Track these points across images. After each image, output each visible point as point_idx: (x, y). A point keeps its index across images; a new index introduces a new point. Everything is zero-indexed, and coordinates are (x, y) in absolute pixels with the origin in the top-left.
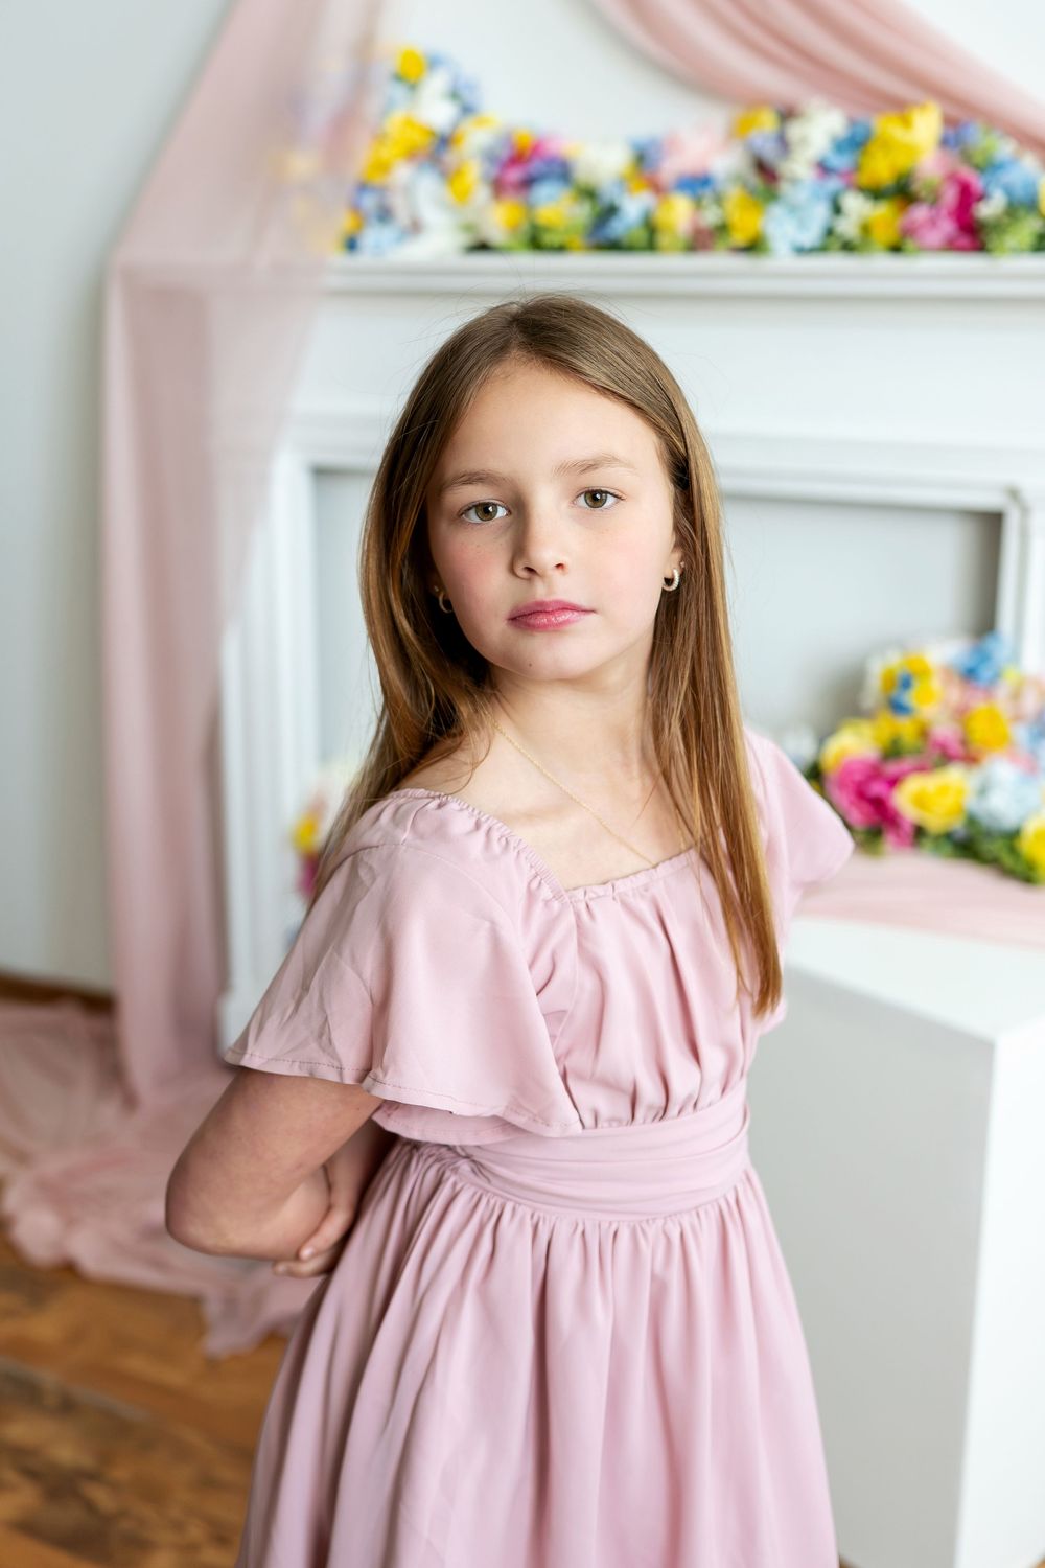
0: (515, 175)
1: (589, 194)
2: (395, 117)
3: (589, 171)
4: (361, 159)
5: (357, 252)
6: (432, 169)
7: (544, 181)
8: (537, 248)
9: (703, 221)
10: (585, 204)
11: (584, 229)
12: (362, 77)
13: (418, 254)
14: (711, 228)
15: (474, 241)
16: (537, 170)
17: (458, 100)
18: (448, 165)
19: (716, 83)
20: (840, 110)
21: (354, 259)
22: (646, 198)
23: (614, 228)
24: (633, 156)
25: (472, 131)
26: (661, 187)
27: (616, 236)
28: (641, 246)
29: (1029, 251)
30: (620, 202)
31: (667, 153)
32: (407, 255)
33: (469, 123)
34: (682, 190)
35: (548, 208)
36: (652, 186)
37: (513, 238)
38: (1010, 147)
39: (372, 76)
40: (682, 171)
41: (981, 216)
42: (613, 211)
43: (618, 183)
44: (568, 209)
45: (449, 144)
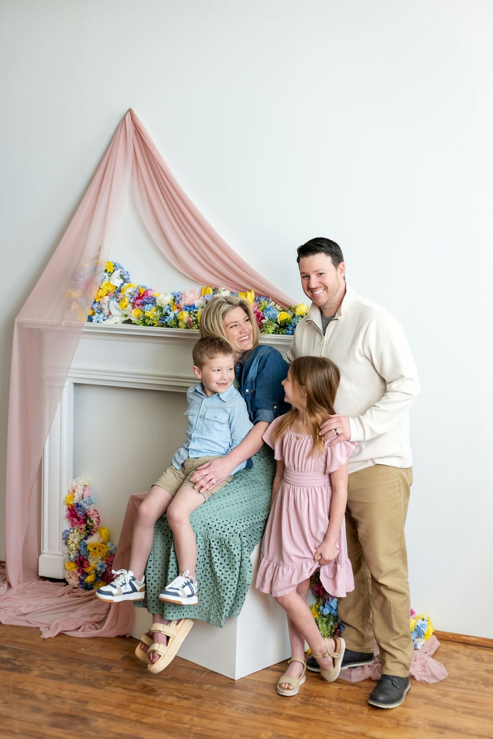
0: (139, 302)
1: (161, 309)
2: (104, 283)
3: (160, 302)
4: (94, 294)
5: (92, 321)
6: (115, 298)
7: (148, 304)
8: (145, 324)
9: (191, 319)
10: (158, 312)
11: (158, 319)
12: (95, 269)
13: (110, 323)
14: (193, 321)
15: (127, 319)
16: (146, 300)
17: (123, 278)
18: (120, 297)
19: (197, 280)
20: (229, 290)
21: (90, 323)
22: (176, 311)
23: (166, 320)
24: (173, 298)
25: (127, 288)
26: (181, 309)
27: (167, 322)
28: (174, 325)
29: (273, 333)
30: (169, 312)
31: (181, 298)
32: (106, 323)
33: (126, 284)
34: (186, 310)
35: (149, 312)
36: (178, 308)
37: (138, 320)
38: (273, 303)
39: (98, 270)
40: (187, 304)
41: (262, 323)
42: (167, 314)
43: (168, 306)
44: (154, 312)
45: (120, 291)
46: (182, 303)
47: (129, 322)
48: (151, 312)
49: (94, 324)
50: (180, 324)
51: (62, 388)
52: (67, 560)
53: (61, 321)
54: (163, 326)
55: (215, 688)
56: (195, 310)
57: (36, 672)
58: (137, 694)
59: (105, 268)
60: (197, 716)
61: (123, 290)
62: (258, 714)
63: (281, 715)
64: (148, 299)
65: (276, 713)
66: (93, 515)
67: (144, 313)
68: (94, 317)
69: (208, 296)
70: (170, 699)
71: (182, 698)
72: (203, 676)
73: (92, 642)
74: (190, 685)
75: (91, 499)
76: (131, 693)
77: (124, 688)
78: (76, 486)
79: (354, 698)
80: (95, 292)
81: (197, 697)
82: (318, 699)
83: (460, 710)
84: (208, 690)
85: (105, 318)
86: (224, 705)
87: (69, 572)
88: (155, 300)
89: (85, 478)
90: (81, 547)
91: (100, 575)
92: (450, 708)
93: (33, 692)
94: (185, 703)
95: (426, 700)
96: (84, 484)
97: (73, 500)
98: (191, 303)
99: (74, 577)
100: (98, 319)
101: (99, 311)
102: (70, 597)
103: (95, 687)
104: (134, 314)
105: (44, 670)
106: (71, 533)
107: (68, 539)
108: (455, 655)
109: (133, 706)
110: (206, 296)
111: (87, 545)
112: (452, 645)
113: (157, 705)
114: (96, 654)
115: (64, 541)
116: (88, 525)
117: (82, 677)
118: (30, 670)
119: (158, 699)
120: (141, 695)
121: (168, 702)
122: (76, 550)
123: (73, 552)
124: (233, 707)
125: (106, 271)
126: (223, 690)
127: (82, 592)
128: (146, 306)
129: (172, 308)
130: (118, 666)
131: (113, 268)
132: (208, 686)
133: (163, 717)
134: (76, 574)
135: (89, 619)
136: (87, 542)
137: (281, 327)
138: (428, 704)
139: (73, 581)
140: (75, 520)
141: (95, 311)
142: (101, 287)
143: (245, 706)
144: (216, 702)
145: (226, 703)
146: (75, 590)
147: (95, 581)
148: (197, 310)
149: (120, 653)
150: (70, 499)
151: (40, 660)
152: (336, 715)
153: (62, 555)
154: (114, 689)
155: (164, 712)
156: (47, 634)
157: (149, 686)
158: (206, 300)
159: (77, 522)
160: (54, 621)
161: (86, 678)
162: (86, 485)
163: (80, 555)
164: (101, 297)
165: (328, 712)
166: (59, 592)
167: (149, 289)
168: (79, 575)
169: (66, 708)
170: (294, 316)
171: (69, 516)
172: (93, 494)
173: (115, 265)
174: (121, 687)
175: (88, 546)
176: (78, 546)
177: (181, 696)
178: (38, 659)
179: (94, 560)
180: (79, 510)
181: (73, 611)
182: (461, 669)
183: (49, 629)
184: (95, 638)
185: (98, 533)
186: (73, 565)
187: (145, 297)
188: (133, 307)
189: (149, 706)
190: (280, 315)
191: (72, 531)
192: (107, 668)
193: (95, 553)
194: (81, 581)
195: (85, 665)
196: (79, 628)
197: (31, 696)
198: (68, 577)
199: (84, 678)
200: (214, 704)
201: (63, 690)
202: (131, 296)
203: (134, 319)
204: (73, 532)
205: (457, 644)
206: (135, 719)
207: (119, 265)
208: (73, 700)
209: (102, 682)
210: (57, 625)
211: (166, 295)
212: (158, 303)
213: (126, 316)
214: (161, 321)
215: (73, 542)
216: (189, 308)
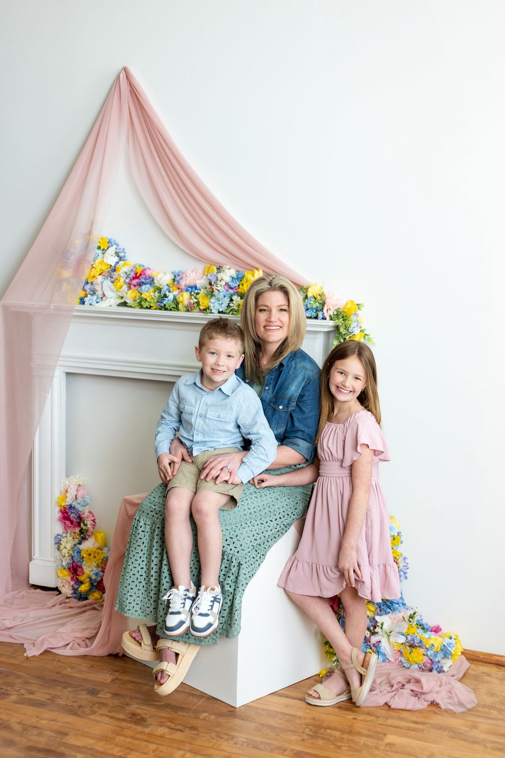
0: (135, 282)
1: (159, 290)
2: (97, 261)
3: (159, 282)
4: (87, 273)
5: (84, 304)
6: (109, 278)
7: (145, 284)
8: (141, 307)
9: (192, 302)
10: (157, 293)
11: (156, 301)
12: (87, 246)
13: (104, 305)
14: (194, 304)
15: (122, 301)
16: (143, 280)
17: (118, 256)
18: (114, 277)
19: (199, 257)
20: (234, 268)
21: (83, 306)
22: (176, 292)
23: (165, 302)
24: (173, 278)
25: (122, 266)
26: (181, 290)
27: (165, 305)
28: (174, 308)
30: (167, 293)
31: (182, 278)
32: (100, 305)
33: (122, 263)
34: (187, 290)
35: (146, 293)
36: (179, 289)
37: (134, 302)
39: (91, 246)
40: (188, 285)
42: (165, 296)
43: (167, 287)
44: (152, 294)
45: (114, 270)
46: (183, 284)
47: (124, 304)
48: (148, 293)
49: (86, 307)
50: (180, 306)
51: (52, 377)
52: (60, 567)
53: (50, 303)
54: (161, 309)
55: (213, 717)
56: (196, 291)
57: (13, 697)
58: (124, 724)
59: (99, 245)
60: (189, 751)
61: (118, 269)
62: (259, 749)
63: (285, 750)
64: (145, 279)
65: (279, 748)
66: (87, 517)
67: (141, 294)
68: (86, 299)
69: (211, 276)
70: (161, 731)
71: (174, 729)
72: (200, 702)
73: (80, 661)
74: (185, 714)
75: (86, 500)
76: (118, 723)
77: (111, 717)
78: (69, 486)
79: (369, 730)
80: (87, 271)
81: (192, 728)
82: (329, 731)
83: (489, 745)
84: (204, 719)
85: (98, 301)
86: (221, 738)
87: (62, 579)
88: (153, 280)
89: (80, 477)
90: (74, 553)
91: (95, 584)
92: (478, 743)
93: (8, 721)
94: (178, 736)
95: (451, 733)
96: (78, 484)
97: (66, 501)
98: (192, 284)
99: (67, 586)
100: (91, 301)
101: (91, 293)
102: (61, 608)
103: (79, 716)
104: (130, 296)
105: (23, 694)
106: (64, 537)
107: (61, 544)
108: (486, 678)
109: (119, 739)
110: (209, 275)
111: (81, 550)
112: (483, 666)
113: (145, 737)
114: (84, 676)
115: (56, 546)
116: (82, 529)
117: (64, 703)
118: (8, 694)
119: (147, 730)
120: (129, 725)
121: (158, 734)
122: (69, 556)
123: (65, 558)
124: (232, 740)
125: (99, 248)
126: (221, 720)
127: (75, 603)
128: (144, 287)
129: (171, 290)
130: (106, 691)
131: (108, 245)
132: (205, 715)
133: (151, 753)
134: (69, 583)
135: (79, 635)
136: (82, 547)
138: (454, 738)
139: (67, 590)
140: (68, 523)
141: (88, 293)
142: (94, 266)
143: (245, 740)
144: (213, 735)
145: (224, 736)
146: (67, 600)
147: (90, 590)
148: (199, 291)
149: (110, 674)
150: (62, 500)
151: (19, 683)
152: (348, 750)
153: (55, 562)
154: (99, 718)
155: (153, 747)
156: (32, 652)
157: (139, 715)
158: (210, 280)
159: (70, 525)
160: (40, 636)
161: (69, 704)
162: (80, 485)
163: (73, 561)
164: (94, 277)
165: (339, 747)
166: (50, 604)
167: (147, 268)
168: (72, 583)
169: (42, 742)
170: (306, 297)
171: (61, 518)
172: (88, 495)
173: (110, 241)
174: (107, 716)
175: (82, 552)
176: (71, 552)
177: (174, 727)
178: (19, 681)
179: (89, 567)
180: (72, 512)
181: (63, 625)
182: (492, 695)
183: (34, 646)
184: (84, 657)
185: (93, 537)
186: (66, 572)
187: (142, 276)
188: (130, 288)
189: (137, 739)
191: (64, 535)
192: (93, 692)
193: (89, 559)
194: (75, 590)
195: (69, 689)
196: (68, 644)
197: (5, 727)
198: (61, 586)
199: (67, 705)
200: (210, 736)
201: (42, 719)
202: (126, 276)
203: (130, 302)
204: (66, 537)
205: (488, 665)
206: (120, 754)
207: (115, 241)
208: (51, 730)
209: (86, 709)
210: (43, 642)
211: (165, 274)
212: (157, 284)
213: (122, 298)
214: (159, 303)
215: (65, 548)
216: (190, 289)
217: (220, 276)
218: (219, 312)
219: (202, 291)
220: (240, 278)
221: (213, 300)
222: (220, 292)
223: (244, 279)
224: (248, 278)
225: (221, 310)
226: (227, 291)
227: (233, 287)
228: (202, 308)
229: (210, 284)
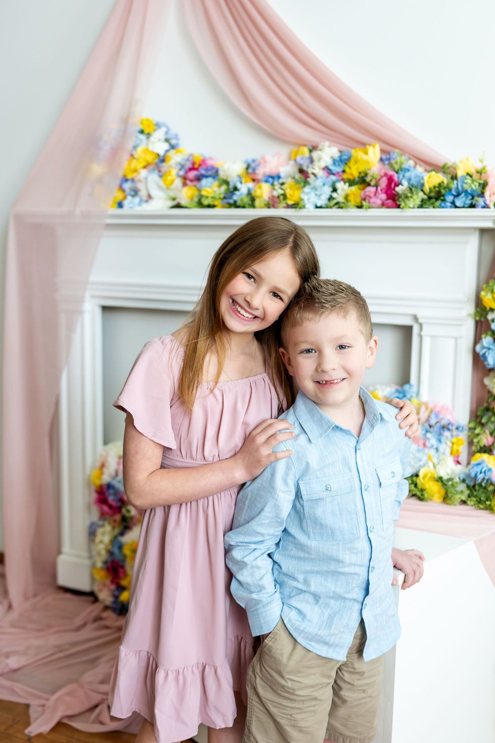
0: (192, 174)
1: (227, 183)
2: (140, 149)
3: (226, 173)
4: (124, 167)
5: (122, 208)
6: (156, 172)
7: (206, 177)
8: (200, 205)
9: (275, 194)
10: (223, 187)
11: (222, 196)
12: (125, 130)
13: (149, 208)
14: (278, 197)
15: (174, 203)
16: (203, 172)
17: (169, 143)
18: (163, 169)
19: (285, 136)
20: (336, 147)
21: (120, 210)
22: (251, 185)
23: (235, 198)
24: (245, 166)
25: (174, 156)
26: (259, 181)
27: (236, 201)
28: (248, 204)
29: (418, 207)
30: (239, 185)
31: (259, 166)
32: (144, 208)
33: (172, 152)
34: (266, 181)
35: (207, 189)
36: (254, 180)
37: (190, 202)
38: (411, 163)
39: (129, 129)
40: (267, 173)
41: (398, 193)
42: (236, 189)
43: (238, 178)
44: (216, 189)
45: (163, 160)
46: (261, 172)
47: (178, 206)
49: (125, 211)
50: (257, 203)
54: (230, 208)
56: (281, 181)
59: (141, 127)
61: (168, 158)
64: (207, 170)
67: (200, 191)
68: (126, 202)
69: (301, 159)
78: (107, 458)
80: (125, 165)
85: (141, 203)
87: (99, 583)
88: (217, 171)
90: (113, 547)
96: (119, 455)
97: (102, 479)
98: (274, 172)
99: (105, 590)
100: (132, 204)
101: (132, 193)
104: (186, 194)
106: (100, 526)
107: (95, 536)
110: (298, 160)
111: (123, 545)
115: (91, 538)
116: (124, 516)
122: (107, 553)
123: (101, 555)
125: (142, 132)
128: (204, 182)
129: (243, 180)
131: (153, 128)
134: (108, 587)
136: (124, 539)
137: (430, 198)
139: (105, 597)
140: (106, 508)
141: (127, 193)
142: (134, 156)
148: (285, 181)
150: (98, 477)
153: (88, 558)
156: (37, 725)
158: (301, 165)
159: (108, 510)
163: (112, 559)
164: (136, 171)
167: (210, 157)
168: (112, 588)
170: (454, 178)
171: (98, 501)
173: (157, 122)
175: (124, 547)
176: (110, 547)
180: (111, 494)
183: (44, 711)
186: (104, 573)
187: (204, 166)
188: (185, 184)
190: (430, 177)
191: (101, 523)
194: (115, 598)
198: (97, 590)
202: (180, 168)
203: (183, 203)
204: (103, 526)
207: (164, 123)
211: (234, 163)
212: (222, 174)
213: (174, 199)
214: (226, 201)
215: (101, 542)
216: (271, 180)
217: (315, 154)
218: (317, 207)
219: (289, 182)
220: (344, 160)
221: (307, 189)
222: (317, 178)
223: (352, 161)
224: (359, 157)
225: (319, 205)
226: (327, 177)
227: (334, 172)
228: (290, 202)
229: (301, 171)
